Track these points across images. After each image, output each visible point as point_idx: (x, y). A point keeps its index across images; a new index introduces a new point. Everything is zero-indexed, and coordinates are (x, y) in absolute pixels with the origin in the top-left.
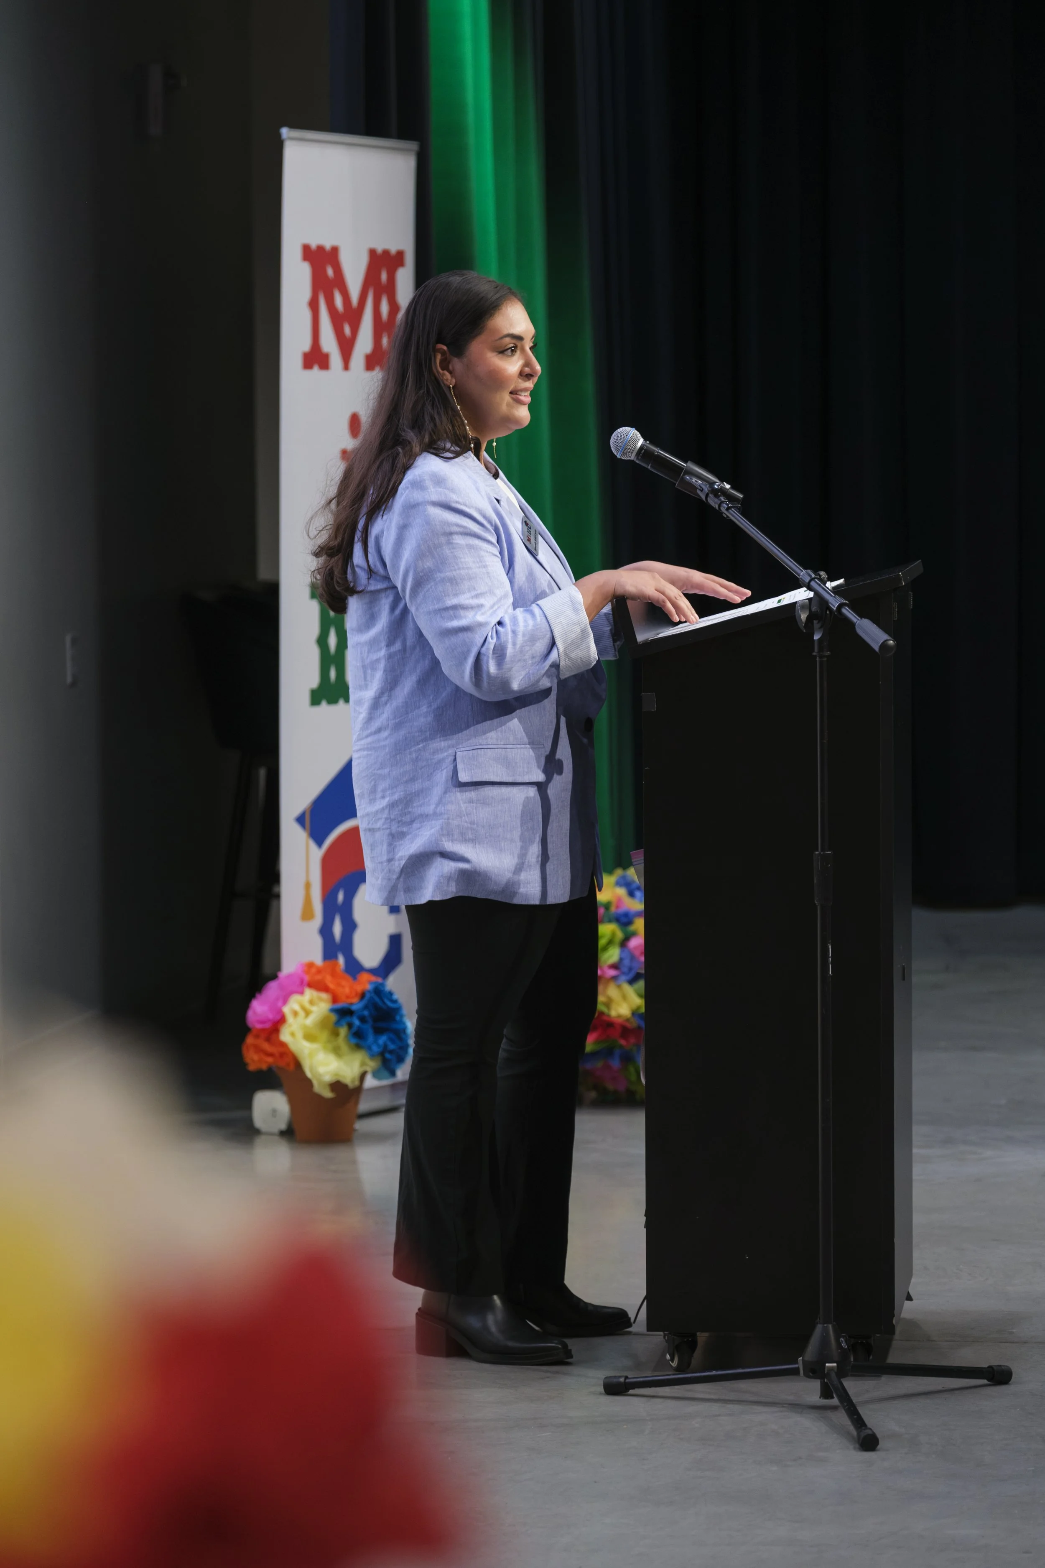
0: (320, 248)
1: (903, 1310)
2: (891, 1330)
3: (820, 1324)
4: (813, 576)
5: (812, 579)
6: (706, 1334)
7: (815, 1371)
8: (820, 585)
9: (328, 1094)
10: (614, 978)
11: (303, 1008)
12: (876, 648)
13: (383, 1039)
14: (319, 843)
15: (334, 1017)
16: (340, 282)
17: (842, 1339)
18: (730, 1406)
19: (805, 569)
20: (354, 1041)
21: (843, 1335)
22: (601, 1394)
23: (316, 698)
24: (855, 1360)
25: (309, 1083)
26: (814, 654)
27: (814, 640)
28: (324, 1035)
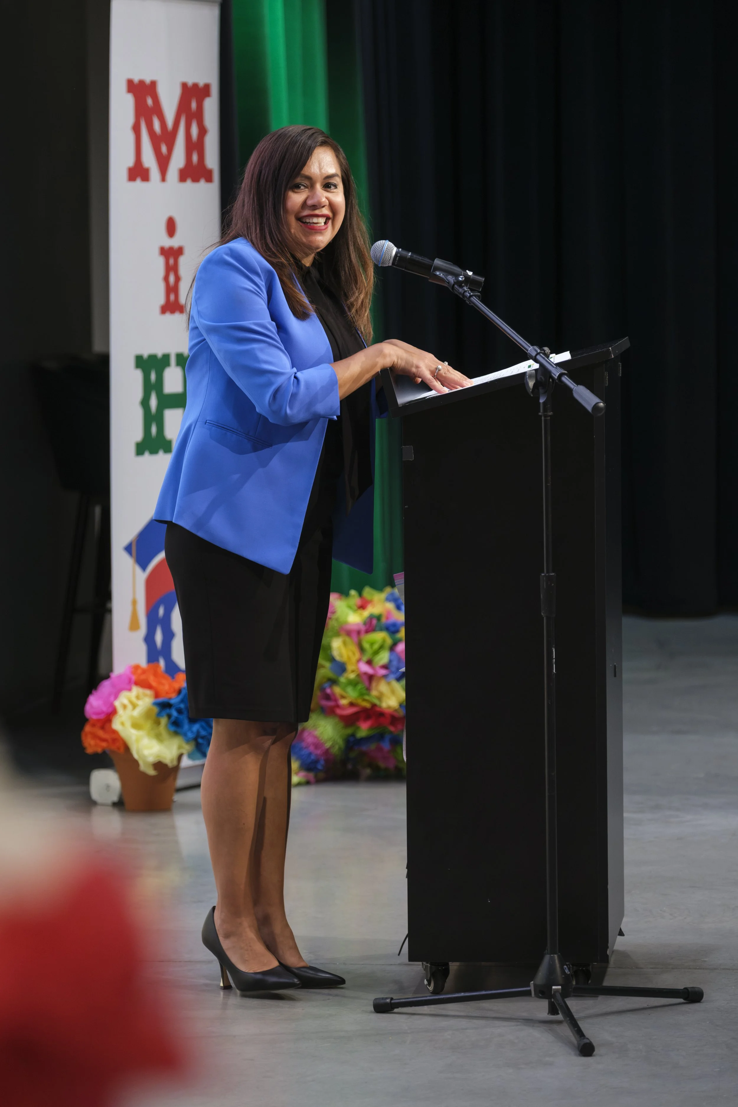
0: (142, 82)
1: (616, 943)
2: (605, 959)
3: (548, 954)
4: (539, 351)
5: (538, 354)
6: (458, 964)
7: (543, 992)
8: (544, 358)
9: (152, 772)
10: (385, 676)
11: (131, 702)
12: (590, 409)
13: (196, 727)
14: (144, 567)
15: (156, 709)
16: (158, 110)
17: (565, 967)
18: (476, 1021)
19: (532, 345)
20: (173, 728)
21: (567, 963)
22: (371, 1012)
23: (141, 449)
24: (577, 983)
25: (136, 763)
26: (540, 414)
27: (540, 403)
28: (148, 725)
